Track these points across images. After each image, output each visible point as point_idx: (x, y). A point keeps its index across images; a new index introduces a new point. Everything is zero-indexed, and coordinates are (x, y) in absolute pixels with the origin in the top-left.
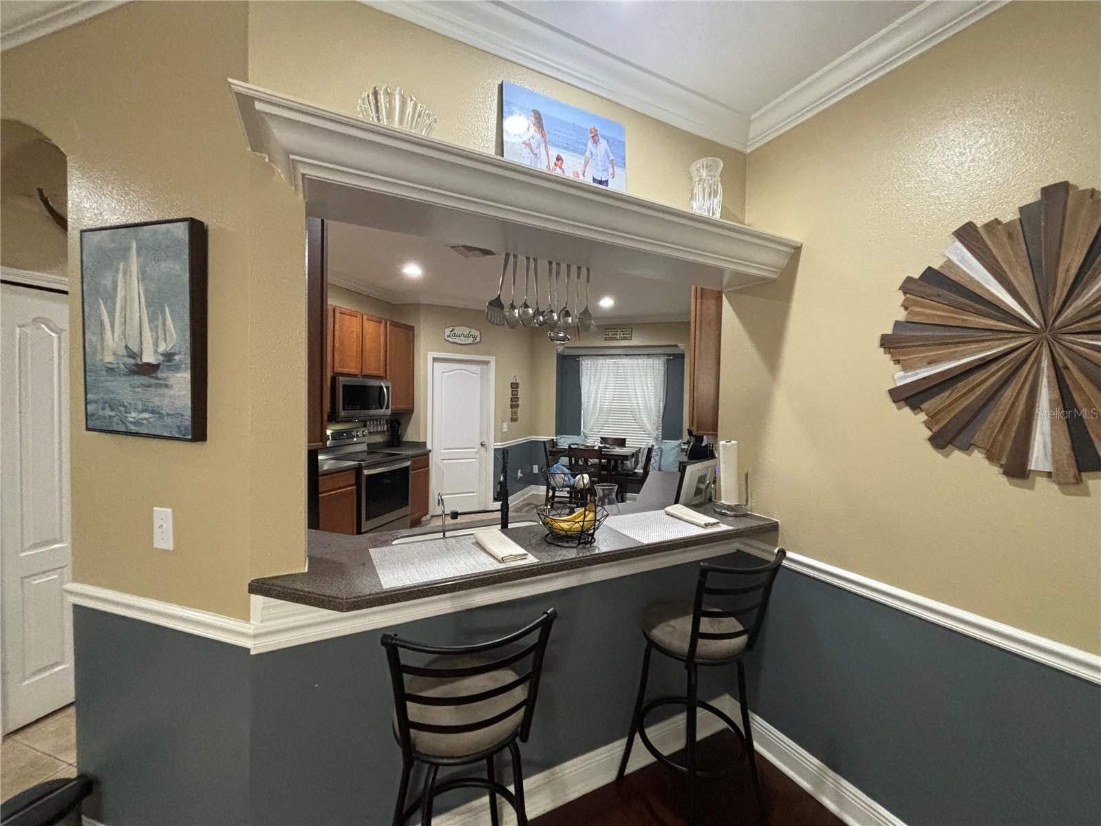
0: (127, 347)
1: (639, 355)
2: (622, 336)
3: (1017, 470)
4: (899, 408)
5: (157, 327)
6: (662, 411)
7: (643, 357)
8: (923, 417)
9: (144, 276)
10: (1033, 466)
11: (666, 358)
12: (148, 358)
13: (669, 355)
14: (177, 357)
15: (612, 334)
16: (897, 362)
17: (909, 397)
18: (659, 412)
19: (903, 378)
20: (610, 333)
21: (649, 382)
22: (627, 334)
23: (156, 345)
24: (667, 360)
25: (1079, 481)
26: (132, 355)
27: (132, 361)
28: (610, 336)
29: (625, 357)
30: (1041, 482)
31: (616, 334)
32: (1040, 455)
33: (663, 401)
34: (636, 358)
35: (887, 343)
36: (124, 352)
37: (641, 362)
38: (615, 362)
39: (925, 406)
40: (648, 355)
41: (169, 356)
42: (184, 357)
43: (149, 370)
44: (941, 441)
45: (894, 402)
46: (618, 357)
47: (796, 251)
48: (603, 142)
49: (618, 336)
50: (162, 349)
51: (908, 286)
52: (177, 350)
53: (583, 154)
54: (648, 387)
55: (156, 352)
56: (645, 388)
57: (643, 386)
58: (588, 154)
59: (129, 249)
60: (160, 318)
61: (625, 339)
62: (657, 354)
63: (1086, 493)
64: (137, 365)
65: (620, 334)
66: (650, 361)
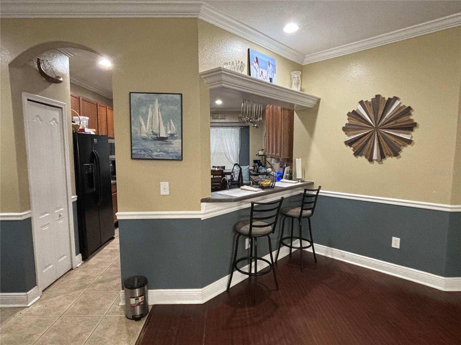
0: (152, 132)
1: (228, 126)
2: (221, 117)
3: (371, 160)
4: (347, 146)
5: (167, 126)
6: (239, 153)
7: (230, 127)
8: (352, 148)
9: (160, 109)
10: (374, 158)
11: (240, 128)
12: (163, 135)
13: (241, 127)
14: (175, 135)
15: (216, 117)
16: (346, 134)
17: (349, 143)
18: (238, 153)
19: (348, 138)
20: (215, 116)
21: (233, 139)
22: (223, 116)
23: (166, 131)
24: (241, 129)
25: (381, 161)
26: (156, 134)
27: (156, 136)
28: (215, 117)
29: (221, 127)
30: (375, 162)
32: (375, 157)
33: (239, 148)
34: (226, 128)
35: (344, 129)
36: (152, 134)
37: (229, 130)
38: (216, 130)
39: (352, 146)
40: (232, 126)
41: (172, 135)
42: (178, 135)
43: (163, 139)
44: (356, 154)
45: (346, 145)
46: (218, 127)
47: (319, 100)
48: (271, 65)
49: (219, 117)
50: (169, 132)
51: (349, 114)
52: (176, 132)
53: (267, 70)
54: (232, 141)
55: (166, 134)
56: (231, 142)
57: (230, 142)
58: (268, 70)
59: (154, 101)
60: (168, 123)
61: (223, 119)
62: (236, 126)
63: (382, 163)
64: (157, 138)
65: (220, 117)
66: (233, 129)
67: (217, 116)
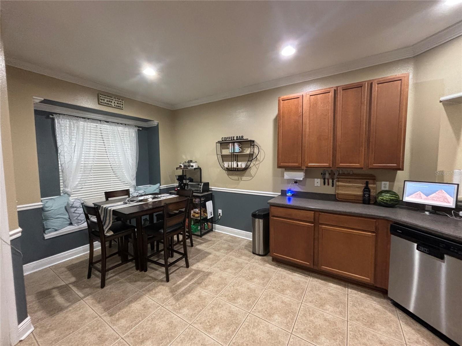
1: (118, 123)
2: (116, 104)
11: (137, 128)
13: (139, 127)
15: (107, 101)
20: (106, 100)
22: (120, 104)
28: (106, 102)
29: (106, 123)
31: (111, 102)
34: (116, 126)
38: (97, 126)
40: (125, 124)
62: (131, 125)
65: (114, 103)
66: (126, 130)
67: (109, 101)
